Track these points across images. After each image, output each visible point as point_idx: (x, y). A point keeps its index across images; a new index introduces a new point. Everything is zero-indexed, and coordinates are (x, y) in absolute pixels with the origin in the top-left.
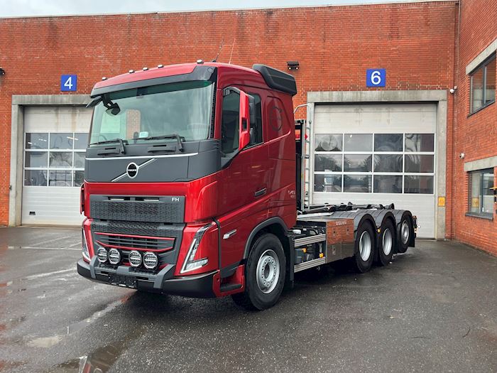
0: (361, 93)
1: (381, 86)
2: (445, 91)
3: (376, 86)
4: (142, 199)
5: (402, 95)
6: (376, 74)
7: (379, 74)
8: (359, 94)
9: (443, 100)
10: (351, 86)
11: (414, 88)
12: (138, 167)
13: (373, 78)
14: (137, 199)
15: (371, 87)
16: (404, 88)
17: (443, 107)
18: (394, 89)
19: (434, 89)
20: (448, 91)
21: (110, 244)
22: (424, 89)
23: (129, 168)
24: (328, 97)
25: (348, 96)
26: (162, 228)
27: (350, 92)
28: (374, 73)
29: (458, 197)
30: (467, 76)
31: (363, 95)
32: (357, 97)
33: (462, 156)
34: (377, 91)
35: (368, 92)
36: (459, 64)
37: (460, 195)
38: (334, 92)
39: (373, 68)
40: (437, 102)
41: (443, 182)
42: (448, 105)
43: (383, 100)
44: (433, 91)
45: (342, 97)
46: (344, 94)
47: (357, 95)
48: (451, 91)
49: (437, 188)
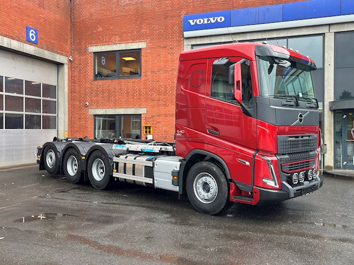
0: (23, 45)
1: (35, 43)
2: (67, 58)
3: (33, 42)
4: (303, 137)
5: (47, 55)
6: (32, 32)
7: (34, 33)
9: (66, 64)
10: (17, 36)
11: (53, 51)
12: (303, 116)
13: (31, 35)
15: (29, 41)
16: (48, 49)
17: (66, 68)
18: (42, 48)
19: (62, 54)
22: (58, 53)
23: (299, 117)
24: (0, 41)
25: (15, 45)
27: (16, 41)
28: (32, 31)
29: (77, 131)
30: (90, 53)
31: (25, 47)
32: (21, 47)
33: (88, 104)
34: (33, 47)
35: (28, 45)
36: (74, 42)
37: (82, 130)
38: (5, 38)
39: (31, 26)
40: (62, 64)
41: (67, 120)
42: (69, 68)
43: (37, 55)
44: (62, 56)
45: (11, 44)
46: (12, 42)
47: (21, 46)
48: (70, 58)
49: (63, 125)
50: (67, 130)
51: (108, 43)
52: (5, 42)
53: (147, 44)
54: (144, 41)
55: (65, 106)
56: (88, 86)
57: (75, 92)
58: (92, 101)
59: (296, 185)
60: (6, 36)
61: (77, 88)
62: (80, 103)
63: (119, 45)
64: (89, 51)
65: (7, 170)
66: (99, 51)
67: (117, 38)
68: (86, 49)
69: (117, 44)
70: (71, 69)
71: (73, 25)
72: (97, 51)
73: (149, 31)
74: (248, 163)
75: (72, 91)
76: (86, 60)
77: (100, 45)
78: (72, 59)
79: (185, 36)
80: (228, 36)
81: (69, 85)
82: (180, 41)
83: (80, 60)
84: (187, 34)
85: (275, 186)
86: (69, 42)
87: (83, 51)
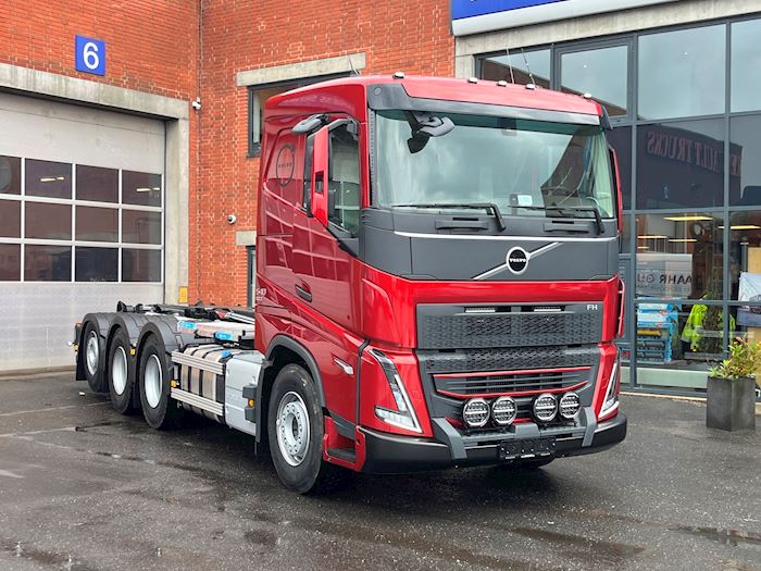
0: (67, 81)
1: (98, 74)
2: (186, 103)
3: (92, 72)
4: (530, 309)
5: (131, 99)
6: (91, 49)
7: (96, 49)
8: (63, 81)
9: (184, 119)
10: (50, 62)
11: (146, 89)
12: (528, 255)
13: (86, 55)
14: (524, 309)
15: (82, 71)
16: (132, 85)
17: (183, 130)
18: (117, 84)
19: (172, 95)
20: (190, 104)
21: (468, 392)
22: (160, 93)
23: (511, 257)
24: (9, 77)
25: (45, 82)
26: (569, 352)
27: (47, 73)
28: (89, 45)
29: (211, 287)
30: (240, 88)
31: (71, 85)
32: (60, 88)
33: (234, 218)
34: (93, 83)
35: (79, 81)
36: (206, 62)
37: (222, 285)
38: (20, 69)
39: (88, 35)
40: (175, 120)
41: (185, 261)
42: (191, 128)
43: (101, 103)
44: (171, 100)
45: (35, 81)
46: (38, 77)
47: (60, 83)
48: (195, 104)
49: (175, 272)
50: (186, 284)
51: (279, 60)
52: (20, 78)
53: (367, 58)
54: (361, 52)
55: (179, 224)
56: (234, 171)
57: (206, 189)
58: (243, 210)
59: (477, 431)
60: (22, 64)
61: (212, 178)
62: (217, 216)
63: (303, 64)
64: (239, 84)
65: (23, 377)
66: (260, 82)
67: (301, 47)
68: (231, 80)
69: (299, 61)
70: (197, 130)
71: (205, 17)
72: (255, 83)
73: (372, 25)
74: (349, 370)
75: (198, 186)
76: (231, 106)
77: (262, 67)
78: (198, 106)
79: (456, 33)
80: (565, 26)
81: (191, 170)
82: (445, 45)
83: (218, 106)
84: (460, 26)
85: (415, 430)
86: (193, 63)
87: (224, 85)
